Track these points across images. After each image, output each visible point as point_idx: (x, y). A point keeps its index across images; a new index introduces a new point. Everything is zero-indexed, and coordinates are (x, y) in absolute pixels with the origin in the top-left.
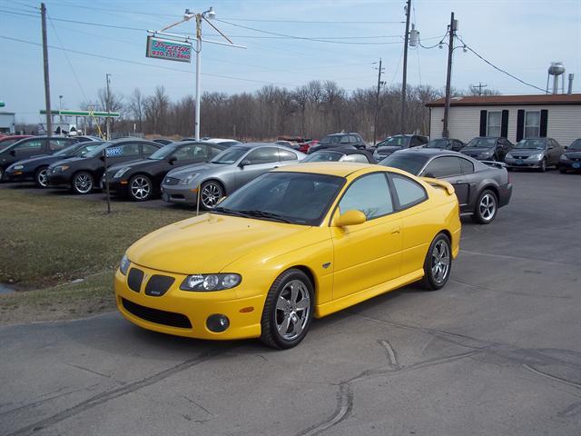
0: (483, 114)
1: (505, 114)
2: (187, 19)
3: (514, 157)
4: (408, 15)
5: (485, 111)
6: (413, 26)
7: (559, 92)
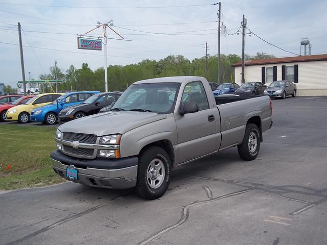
0: (263, 69)
1: (275, 68)
2: (99, 27)
3: (268, 92)
4: (219, 17)
5: (264, 67)
6: (222, 24)
7: (307, 54)
